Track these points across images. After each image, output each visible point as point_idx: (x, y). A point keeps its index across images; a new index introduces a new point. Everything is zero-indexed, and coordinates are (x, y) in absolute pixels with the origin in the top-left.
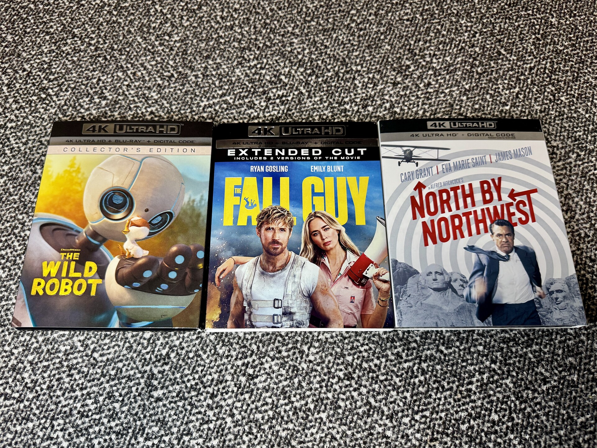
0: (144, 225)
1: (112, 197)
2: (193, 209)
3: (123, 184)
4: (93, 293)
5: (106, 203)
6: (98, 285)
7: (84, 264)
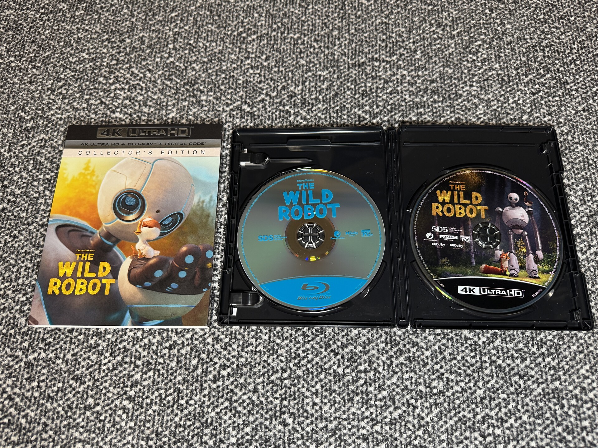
0: (155, 225)
1: (125, 199)
2: (202, 209)
3: (135, 186)
4: (107, 292)
5: (119, 205)
6: (111, 284)
7: (98, 265)
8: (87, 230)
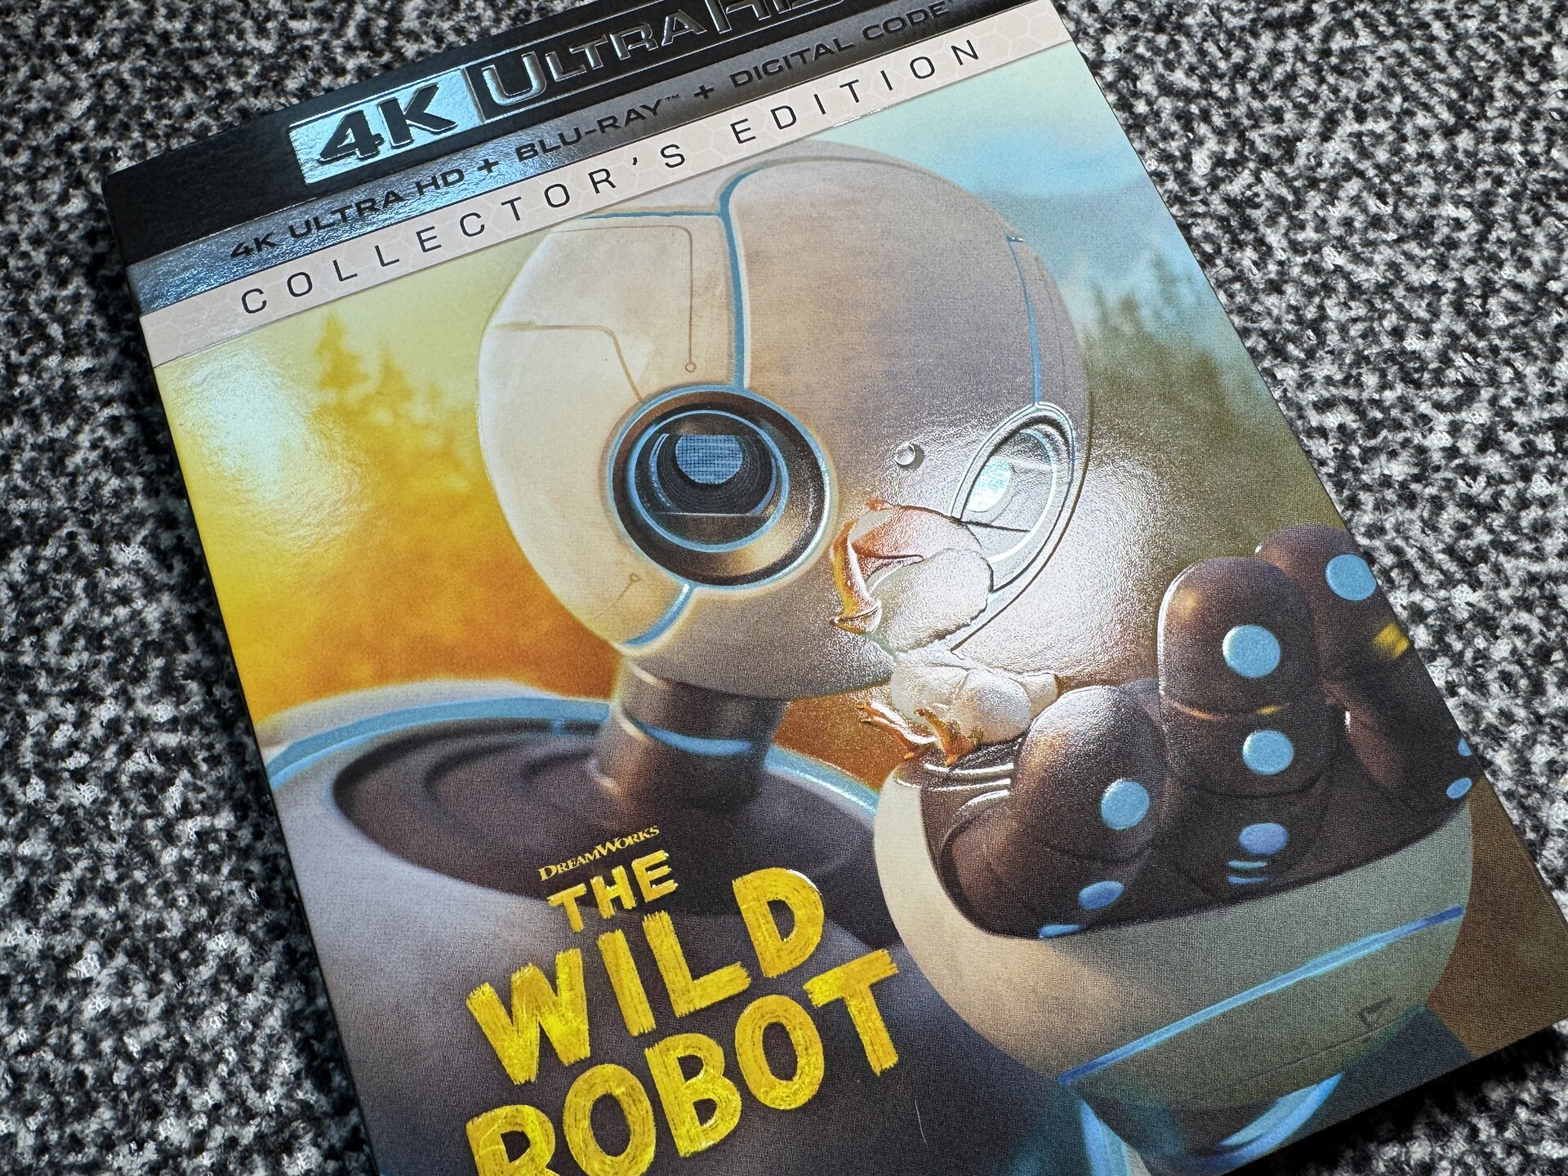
1: (668, 459)
3: (690, 365)
4: (881, 1054)
6: (879, 990)
7: (731, 907)
8: (540, 727)
